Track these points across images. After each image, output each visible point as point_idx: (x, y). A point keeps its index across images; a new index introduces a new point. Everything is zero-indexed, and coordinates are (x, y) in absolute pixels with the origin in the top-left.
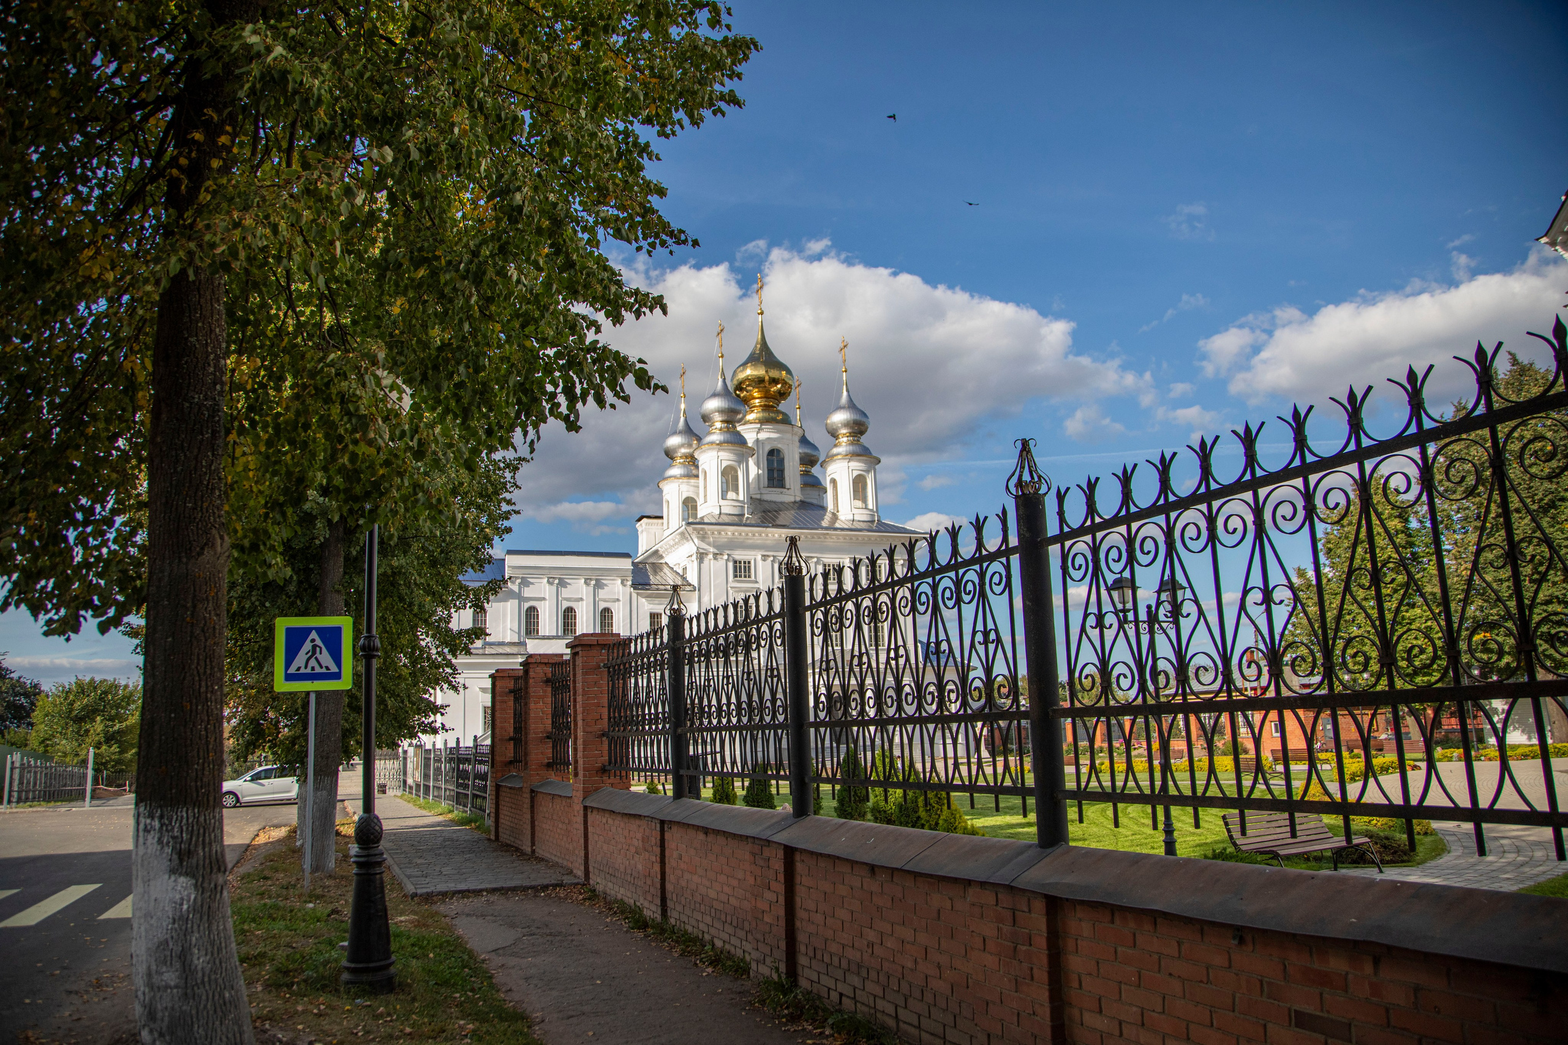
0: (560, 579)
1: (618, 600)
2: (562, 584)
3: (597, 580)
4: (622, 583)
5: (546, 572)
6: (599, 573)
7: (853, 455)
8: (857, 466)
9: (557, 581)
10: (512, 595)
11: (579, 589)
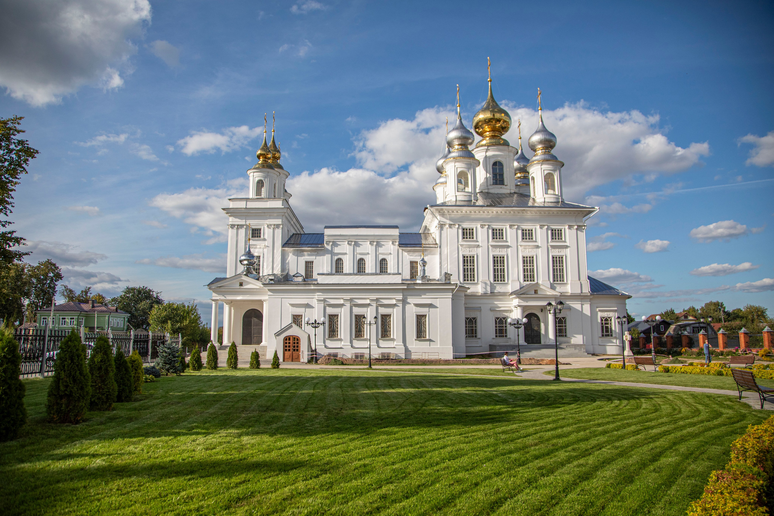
0: (355, 242)
1: (390, 254)
2: (357, 244)
3: (377, 242)
4: (393, 243)
5: (347, 238)
6: (378, 238)
7: (545, 161)
8: (547, 168)
9: (353, 243)
10: (327, 252)
11: (367, 248)
